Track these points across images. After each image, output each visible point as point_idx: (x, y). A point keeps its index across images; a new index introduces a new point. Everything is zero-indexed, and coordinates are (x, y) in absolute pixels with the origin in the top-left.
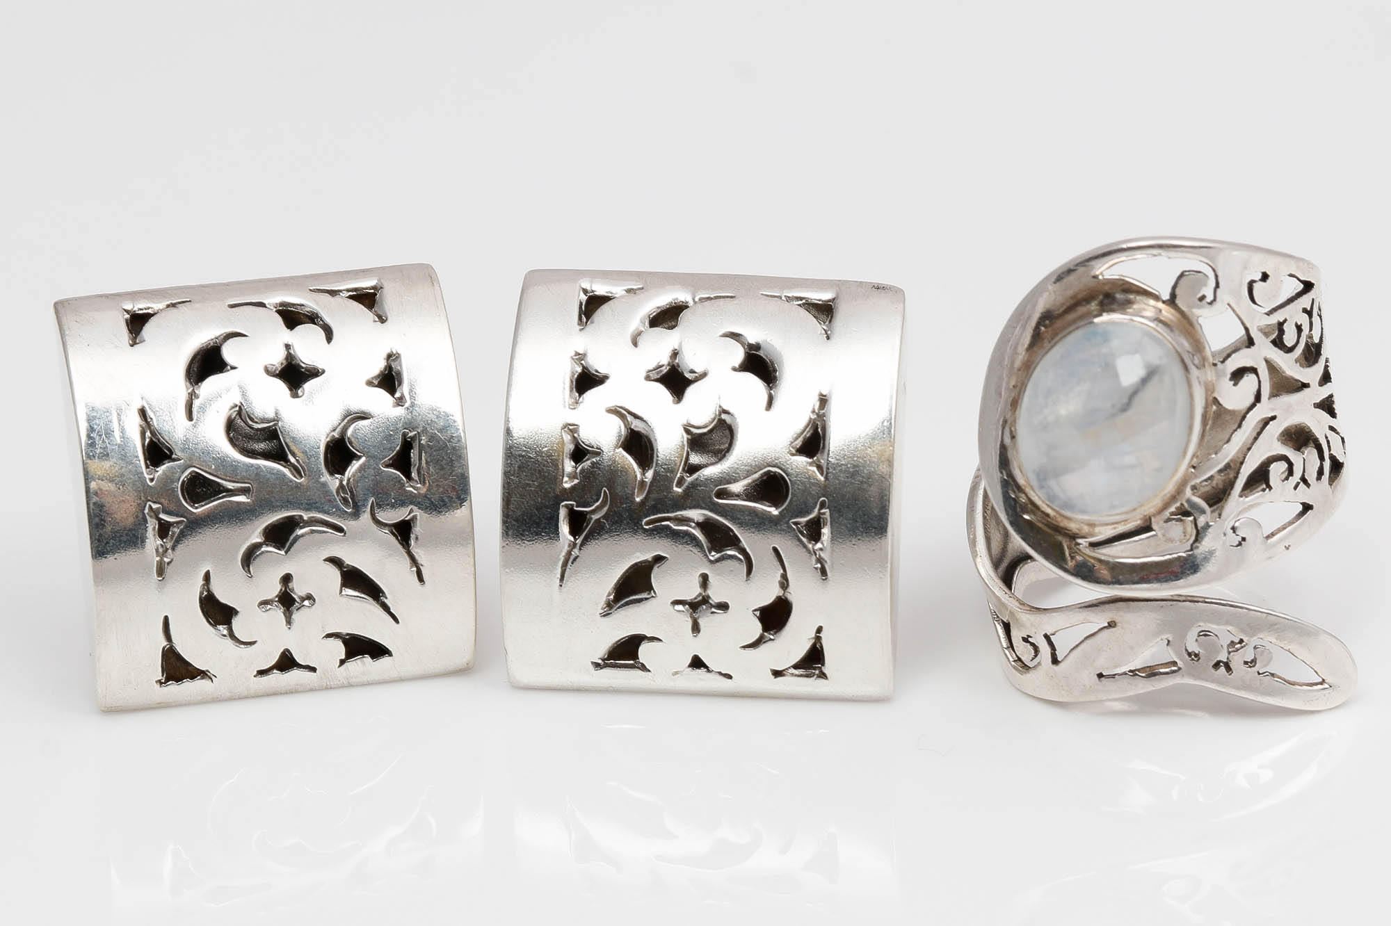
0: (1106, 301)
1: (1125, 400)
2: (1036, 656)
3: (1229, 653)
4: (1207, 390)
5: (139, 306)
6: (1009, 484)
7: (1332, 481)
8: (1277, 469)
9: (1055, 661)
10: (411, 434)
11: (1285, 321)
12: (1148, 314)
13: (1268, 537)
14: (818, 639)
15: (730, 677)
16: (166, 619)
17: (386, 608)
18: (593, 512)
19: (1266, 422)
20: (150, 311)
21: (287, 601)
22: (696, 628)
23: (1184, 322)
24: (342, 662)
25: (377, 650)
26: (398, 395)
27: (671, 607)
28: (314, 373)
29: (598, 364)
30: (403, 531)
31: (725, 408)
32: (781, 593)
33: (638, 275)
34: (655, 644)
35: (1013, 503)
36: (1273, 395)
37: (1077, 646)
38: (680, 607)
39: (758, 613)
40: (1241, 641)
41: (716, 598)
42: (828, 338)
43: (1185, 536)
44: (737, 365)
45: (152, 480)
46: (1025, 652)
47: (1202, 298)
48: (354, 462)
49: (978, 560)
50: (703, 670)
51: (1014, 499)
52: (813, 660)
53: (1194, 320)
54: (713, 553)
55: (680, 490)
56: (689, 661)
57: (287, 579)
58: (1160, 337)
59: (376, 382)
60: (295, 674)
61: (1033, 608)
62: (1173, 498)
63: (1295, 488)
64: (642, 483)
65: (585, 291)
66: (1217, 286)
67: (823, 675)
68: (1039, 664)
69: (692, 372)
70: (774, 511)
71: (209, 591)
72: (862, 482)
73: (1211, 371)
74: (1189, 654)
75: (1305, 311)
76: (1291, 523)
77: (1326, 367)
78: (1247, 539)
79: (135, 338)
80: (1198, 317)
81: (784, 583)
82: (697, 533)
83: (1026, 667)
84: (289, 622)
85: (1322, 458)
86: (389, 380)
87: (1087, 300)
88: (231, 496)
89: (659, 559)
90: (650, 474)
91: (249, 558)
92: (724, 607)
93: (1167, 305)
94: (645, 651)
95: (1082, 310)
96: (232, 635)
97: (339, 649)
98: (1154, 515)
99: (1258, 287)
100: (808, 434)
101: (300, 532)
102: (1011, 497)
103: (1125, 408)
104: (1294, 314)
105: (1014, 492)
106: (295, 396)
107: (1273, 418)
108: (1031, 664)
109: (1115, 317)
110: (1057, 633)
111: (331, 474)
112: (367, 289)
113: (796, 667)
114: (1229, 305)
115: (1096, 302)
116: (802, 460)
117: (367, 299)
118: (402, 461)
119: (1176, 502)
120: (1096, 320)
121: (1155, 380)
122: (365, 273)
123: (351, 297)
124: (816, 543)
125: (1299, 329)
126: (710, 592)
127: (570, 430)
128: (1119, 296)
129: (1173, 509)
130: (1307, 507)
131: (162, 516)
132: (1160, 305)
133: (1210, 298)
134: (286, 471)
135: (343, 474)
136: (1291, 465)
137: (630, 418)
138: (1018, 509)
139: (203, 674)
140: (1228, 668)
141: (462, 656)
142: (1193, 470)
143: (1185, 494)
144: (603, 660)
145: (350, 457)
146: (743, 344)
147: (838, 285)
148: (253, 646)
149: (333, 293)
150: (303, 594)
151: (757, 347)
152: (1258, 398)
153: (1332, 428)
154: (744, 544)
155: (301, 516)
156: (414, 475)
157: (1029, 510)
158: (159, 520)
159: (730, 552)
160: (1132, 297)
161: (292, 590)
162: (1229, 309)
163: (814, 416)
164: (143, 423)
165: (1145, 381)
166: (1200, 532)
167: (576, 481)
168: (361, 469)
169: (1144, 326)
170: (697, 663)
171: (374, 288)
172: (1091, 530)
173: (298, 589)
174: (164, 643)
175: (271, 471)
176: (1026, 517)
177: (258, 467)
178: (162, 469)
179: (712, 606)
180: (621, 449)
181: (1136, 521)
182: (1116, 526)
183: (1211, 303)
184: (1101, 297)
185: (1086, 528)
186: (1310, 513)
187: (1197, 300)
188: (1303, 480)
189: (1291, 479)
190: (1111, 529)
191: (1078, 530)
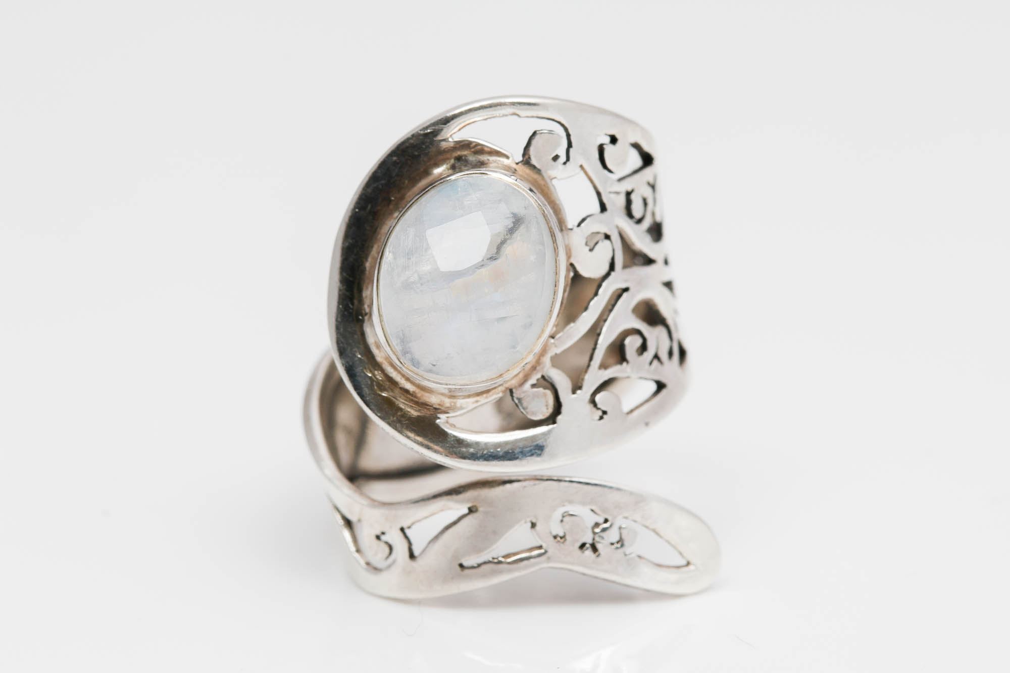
1: (494, 250)
2: (390, 554)
3: (595, 533)
7: (681, 364)
8: (632, 343)
9: (412, 556)
11: (632, 191)
13: (627, 414)
19: (620, 294)
36: (625, 267)
37: (434, 539)
40: (605, 521)
43: (547, 409)
46: (376, 552)
47: (556, 158)
51: (370, 378)
53: (549, 182)
62: (534, 368)
63: (649, 364)
66: (570, 145)
68: (394, 562)
73: (567, 235)
74: (555, 537)
75: (649, 184)
76: (647, 401)
78: (609, 412)
80: (553, 178)
83: (378, 570)
85: (670, 340)
93: (521, 165)
98: (516, 387)
99: (609, 150)
102: (368, 376)
103: (495, 256)
104: (639, 185)
105: (371, 372)
107: (626, 290)
108: (384, 565)
110: (413, 527)
114: (581, 166)
115: (448, 166)
119: (535, 374)
120: (453, 178)
121: (522, 229)
125: (645, 203)
128: (473, 157)
129: (533, 381)
130: (661, 386)
132: (514, 165)
133: (563, 158)
136: (644, 340)
138: (374, 387)
140: (594, 548)
142: (552, 340)
143: (544, 365)
152: (612, 267)
157: (387, 387)
160: (484, 158)
162: (582, 172)
165: (511, 229)
166: (563, 404)
172: (452, 403)
176: (383, 394)
181: (499, 393)
182: (478, 398)
183: (564, 164)
184: (452, 161)
185: (447, 402)
186: (664, 392)
187: (552, 161)
188: (656, 357)
189: (645, 354)
190: (473, 403)
191: (439, 405)
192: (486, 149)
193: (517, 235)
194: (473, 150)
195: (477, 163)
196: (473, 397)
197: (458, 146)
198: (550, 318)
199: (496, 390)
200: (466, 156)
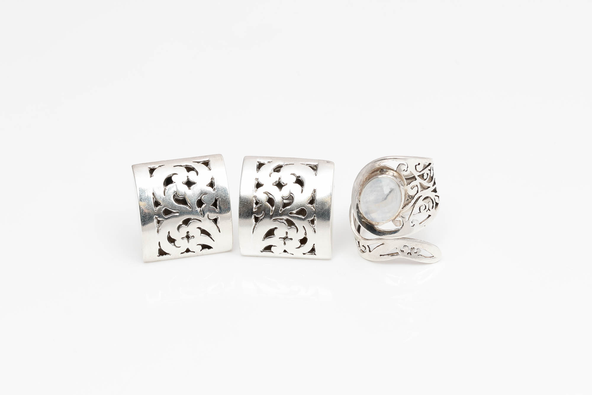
0: (381, 171)
1: (386, 197)
2: (365, 249)
3: (411, 251)
4: (405, 191)
5: (152, 166)
6: (358, 212)
7: (436, 208)
8: (422, 208)
9: (370, 251)
10: (217, 198)
11: (424, 173)
12: (391, 174)
13: (420, 223)
14: (314, 246)
15: (293, 254)
16: (159, 242)
17: (211, 238)
18: (261, 217)
19: (420, 197)
20: (155, 168)
21: (188, 237)
22: (285, 244)
23: (400, 176)
24: (201, 250)
25: (209, 247)
26: (214, 188)
27: (279, 239)
28: (194, 183)
29: (261, 181)
30: (215, 221)
31: (292, 192)
32: (305, 236)
33: (271, 158)
34: (275, 247)
35: (359, 217)
36: (421, 190)
37: (375, 248)
38: (281, 239)
39: (299, 241)
40: (414, 248)
41: (289, 237)
42: (316, 175)
43: (400, 224)
44: (294, 182)
45: (156, 210)
46: (363, 249)
47: (404, 170)
48: (204, 205)
49: (352, 226)
50: (287, 253)
52: (313, 250)
53: (402, 175)
54: (289, 227)
55: (281, 212)
56: (283, 251)
57: (188, 232)
59: (209, 185)
60: (190, 253)
61: (365, 239)
62: (397, 216)
63: (427, 211)
64: (272, 210)
65: (258, 162)
66: (408, 167)
67: (315, 254)
69: (283, 183)
70: (303, 217)
71: (169, 235)
72: (324, 211)
73: (406, 187)
74: (401, 251)
75: (429, 170)
76: (425, 220)
77: (434, 181)
78: (415, 225)
79: (151, 175)
81: (306, 234)
82: (285, 222)
83: (363, 252)
84: (188, 242)
85: (433, 203)
86: (212, 185)
87: (377, 171)
88: (175, 214)
89: (276, 228)
90: (274, 208)
91: (179, 228)
92: (291, 239)
93: (396, 172)
94: (273, 248)
95: (376, 173)
96: (175, 245)
97: (201, 247)
98: (393, 220)
99: (417, 166)
100: (311, 199)
101: (190, 222)
103: (386, 199)
104: (426, 171)
105: (360, 214)
106: (190, 189)
107: (421, 196)
108: (365, 251)
109: (383, 176)
110: (370, 245)
111: (198, 208)
112: (206, 161)
113: (308, 252)
114: (411, 171)
116: (310, 205)
117: (206, 164)
118: (215, 205)
120: (379, 176)
121: (393, 192)
122: (206, 156)
123: (202, 163)
124: (313, 225)
125: (428, 174)
126: (288, 236)
127: (255, 197)
128: (385, 170)
130: (429, 216)
131: (158, 219)
132: (394, 172)
134: (187, 207)
135: (201, 208)
136: (426, 206)
137: (269, 194)
138: (361, 218)
139: (168, 254)
140: (411, 254)
141: (230, 248)
143: (400, 215)
144: (263, 250)
145: (202, 204)
146: (296, 176)
147: (319, 161)
148: (180, 248)
149: (198, 162)
150: (192, 235)
151: (299, 177)
152: (418, 192)
153: (436, 196)
154: (296, 225)
155: (191, 218)
156: (218, 207)
158: (158, 220)
159: (293, 227)
160: (387, 170)
161: (189, 235)
163: (312, 195)
164: (153, 197)
165: (390, 192)
166: (404, 223)
167: (256, 210)
168: (205, 207)
169: (390, 178)
170: (285, 251)
171: (208, 161)
173: (191, 234)
174: (159, 247)
175: (184, 207)
176: (363, 220)
177: (181, 207)
178: (158, 208)
179: (289, 239)
180: (267, 202)
183: (406, 171)
184: (380, 170)
188: (429, 209)
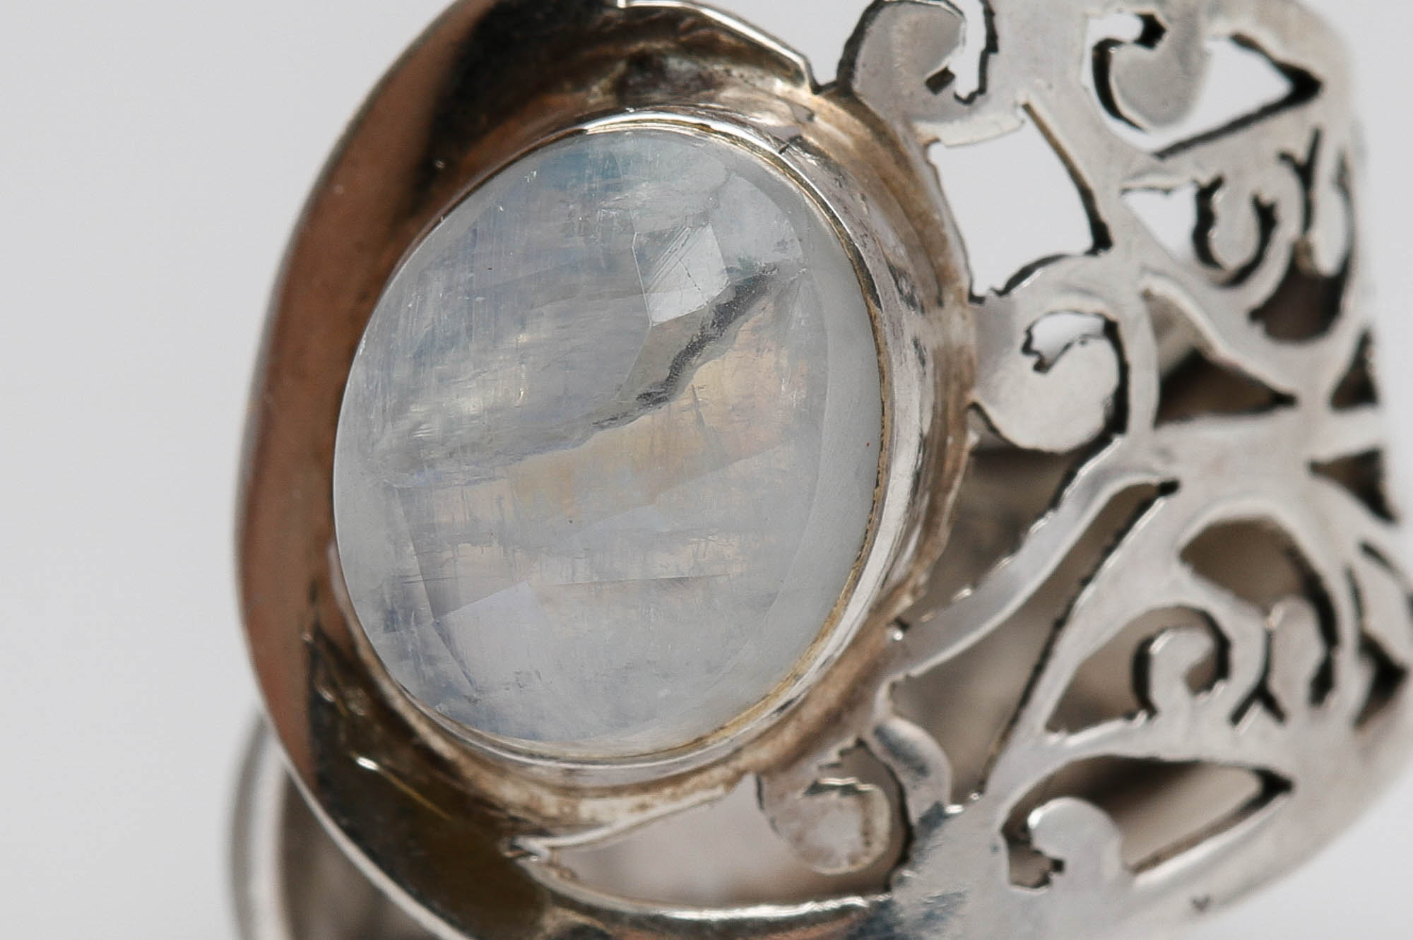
1: (660, 369)
4: (944, 371)
11: (1216, 184)
12: (768, 120)
13: (1139, 868)
19: (1142, 500)
23: (882, 153)
43: (868, 844)
47: (942, 80)
53: (913, 153)
58: (792, 185)
62: (835, 720)
63: (1237, 716)
66: (992, 42)
73: (964, 317)
75: (1288, 162)
76: (1221, 828)
78: (1069, 865)
80: (927, 146)
85: (1331, 636)
93: (829, 97)
98: (770, 772)
99: (1127, 61)
103: (659, 394)
104: (1251, 169)
107: (1169, 488)
114: (1027, 108)
115: (605, 82)
119: (841, 736)
120: (592, 127)
125: (1266, 217)
129: (832, 754)
130: (1272, 786)
132: (804, 94)
133: (965, 82)
136: (1222, 646)
138: (342, 737)
142: (899, 635)
143: (871, 708)
152: (1117, 420)
153: (1373, 554)
160: (717, 68)
162: (1030, 126)
165: (726, 310)
166: (916, 832)
169: (741, 150)
172: (567, 810)
176: (367, 763)
181: (713, 787)
182: (646, 798)
183: (969, 102)
184: (621, 66)
185: (551, 804)
186: (1280, 803)
187: (925, 88)
188: (1262, 695)
189: (1220, 687)
190: (632, 811)
191: (527, 809)
192: (724, 38)
193: (743, 329)
194: (683, 39)
195: (692, 79)
196: (632, 794)
197: (639, 21)
198: (857, 580)
199: (705, 777)
200: (662, 54)
